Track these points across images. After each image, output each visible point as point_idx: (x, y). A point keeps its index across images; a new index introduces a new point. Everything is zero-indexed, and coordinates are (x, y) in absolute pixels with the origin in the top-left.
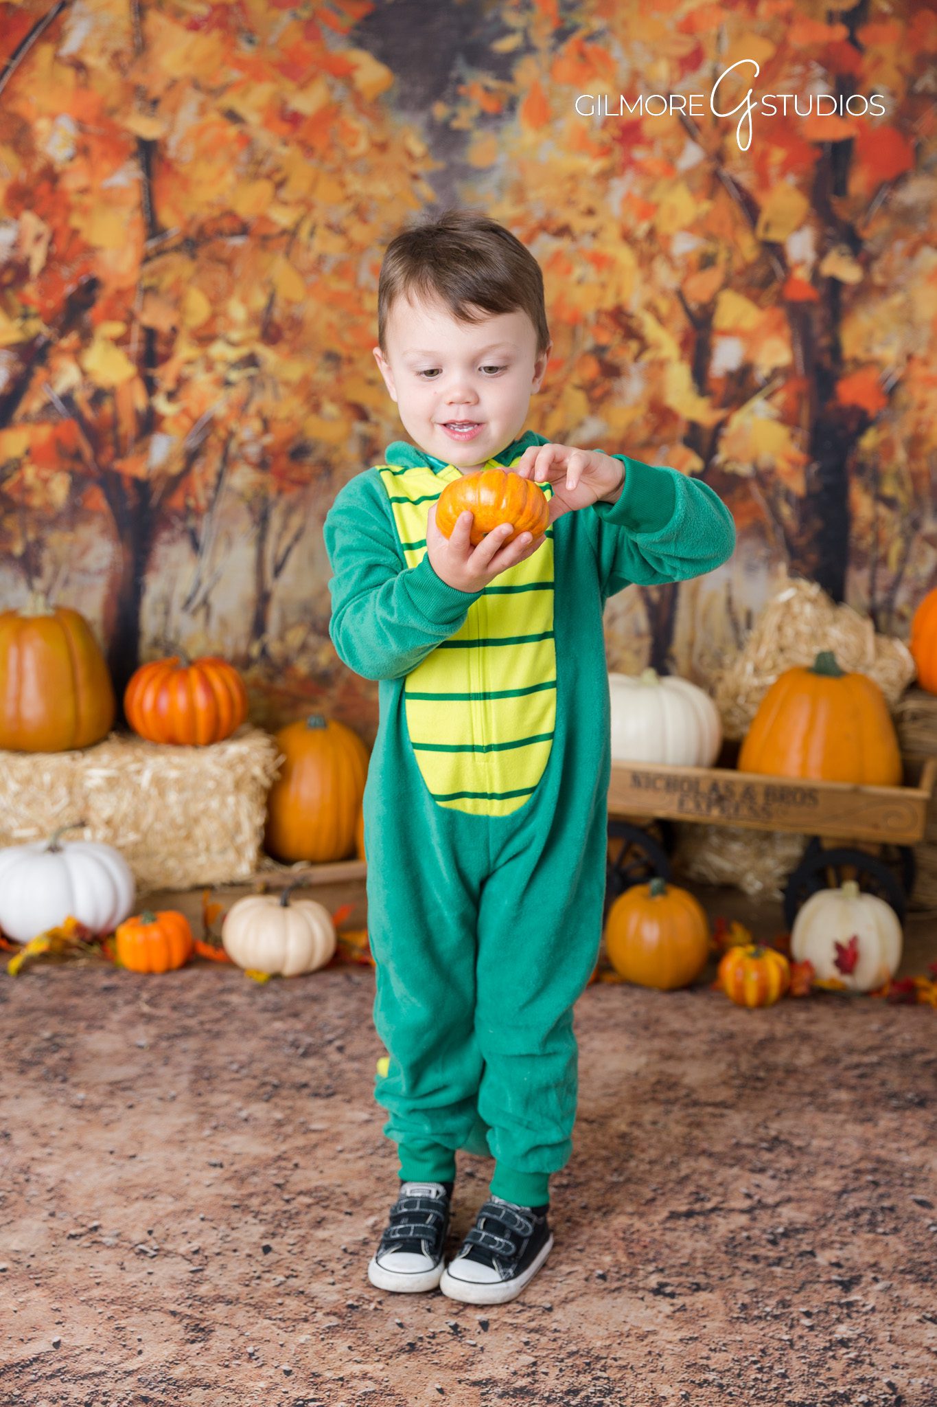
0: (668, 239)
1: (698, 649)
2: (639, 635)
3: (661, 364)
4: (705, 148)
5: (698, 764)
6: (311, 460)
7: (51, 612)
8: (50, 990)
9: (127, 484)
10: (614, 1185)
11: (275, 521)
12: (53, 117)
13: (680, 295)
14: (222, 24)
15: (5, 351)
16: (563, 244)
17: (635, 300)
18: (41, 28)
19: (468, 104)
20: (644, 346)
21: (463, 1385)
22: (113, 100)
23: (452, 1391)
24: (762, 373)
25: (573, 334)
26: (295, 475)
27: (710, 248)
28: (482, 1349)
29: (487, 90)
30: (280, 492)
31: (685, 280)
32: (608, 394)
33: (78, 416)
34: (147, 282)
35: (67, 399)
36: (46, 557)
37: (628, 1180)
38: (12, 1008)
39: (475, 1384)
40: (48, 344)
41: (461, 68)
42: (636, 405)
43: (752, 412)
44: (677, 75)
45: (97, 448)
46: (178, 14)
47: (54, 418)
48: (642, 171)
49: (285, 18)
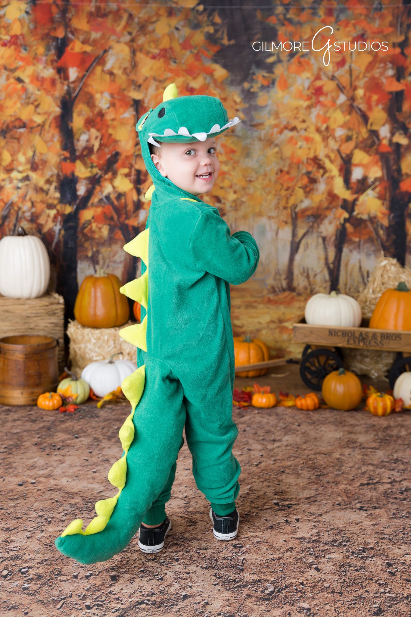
0: (334, 130)
1: (348, 287)
2: (326, 281)
3: (332, 178)
4: (347, 96)
5: (354, 326)
7: (106, 275)
8: (114, 413)
9: (130, 229)
10: (338, 475)
12: (102, 93)
13: (339, 151)
14: (164, 56)
15: (84, 180)
16: (294, 134)
17: (321, 154)
18: (97, 60)
19: (257, 82)
20: (325, 171)
21: (293, 539)
22: (124, 86)
23: (290, 541)
24: (371, 180)
25: (298, 167)
27: (350, 133)
28: (298, 528)
29: (264, 77)
31: (340, 146)
32: (312, 190)
33: (112, 204)
34: (137, 153)
35: (108, 197)
36: (100, 256)
37: (343, 473)
38: (101, 419)
39: (297, 539)
40: (101, 177)
41: (254, 69)
42: (323, 194)
43: (367, 195)
44: (336, 69)
45: (119, 216)
46: (147, 53)
47: (103, 204)
48: (323, 105)
49: (188, 53)
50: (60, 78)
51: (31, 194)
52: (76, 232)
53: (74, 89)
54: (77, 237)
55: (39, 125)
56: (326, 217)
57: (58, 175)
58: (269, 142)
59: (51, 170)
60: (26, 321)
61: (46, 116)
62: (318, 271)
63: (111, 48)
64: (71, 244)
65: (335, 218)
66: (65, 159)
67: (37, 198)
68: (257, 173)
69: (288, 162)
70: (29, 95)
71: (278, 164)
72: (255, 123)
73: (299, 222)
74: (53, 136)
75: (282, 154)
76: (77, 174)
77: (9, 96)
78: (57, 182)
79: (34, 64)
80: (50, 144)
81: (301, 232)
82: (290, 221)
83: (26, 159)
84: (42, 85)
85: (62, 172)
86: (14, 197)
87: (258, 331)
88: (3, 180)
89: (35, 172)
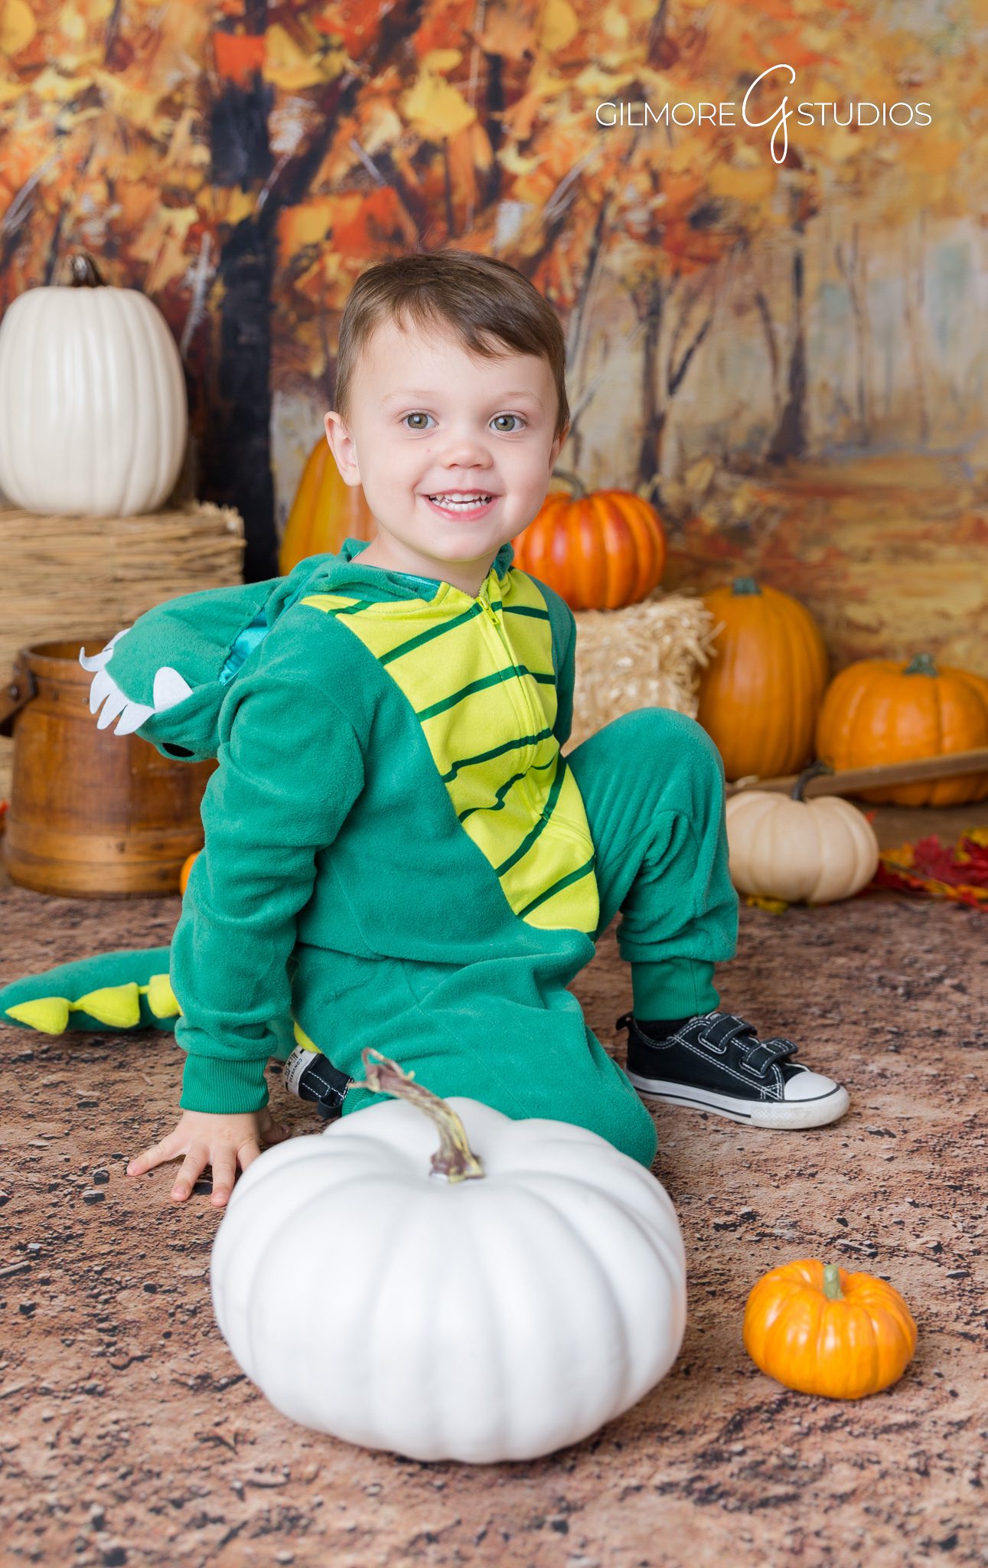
6: (719, 227)
11: (670, 316)
15: (297, 99)
26: (697, 249)
30: (677, 274)
33: (398, 182)
35: (382, 159)
40: (357, 84)
45: (424, 226)
47: (365, 185)
51: (107, 154)
52: (266, 289)
54: (271, 307)
57: (203, 83)
59: (179, 66)
60: (110, 594)
64: (249, 334)
66: (230, 22)
67: (127, 166)
68: (937, 52)
76: (270, 75)
78: (198, 109)
83: (89, 27)
85: (217, 69)
86: (47, 168)
88: (8, 106)
89: (119, 74)
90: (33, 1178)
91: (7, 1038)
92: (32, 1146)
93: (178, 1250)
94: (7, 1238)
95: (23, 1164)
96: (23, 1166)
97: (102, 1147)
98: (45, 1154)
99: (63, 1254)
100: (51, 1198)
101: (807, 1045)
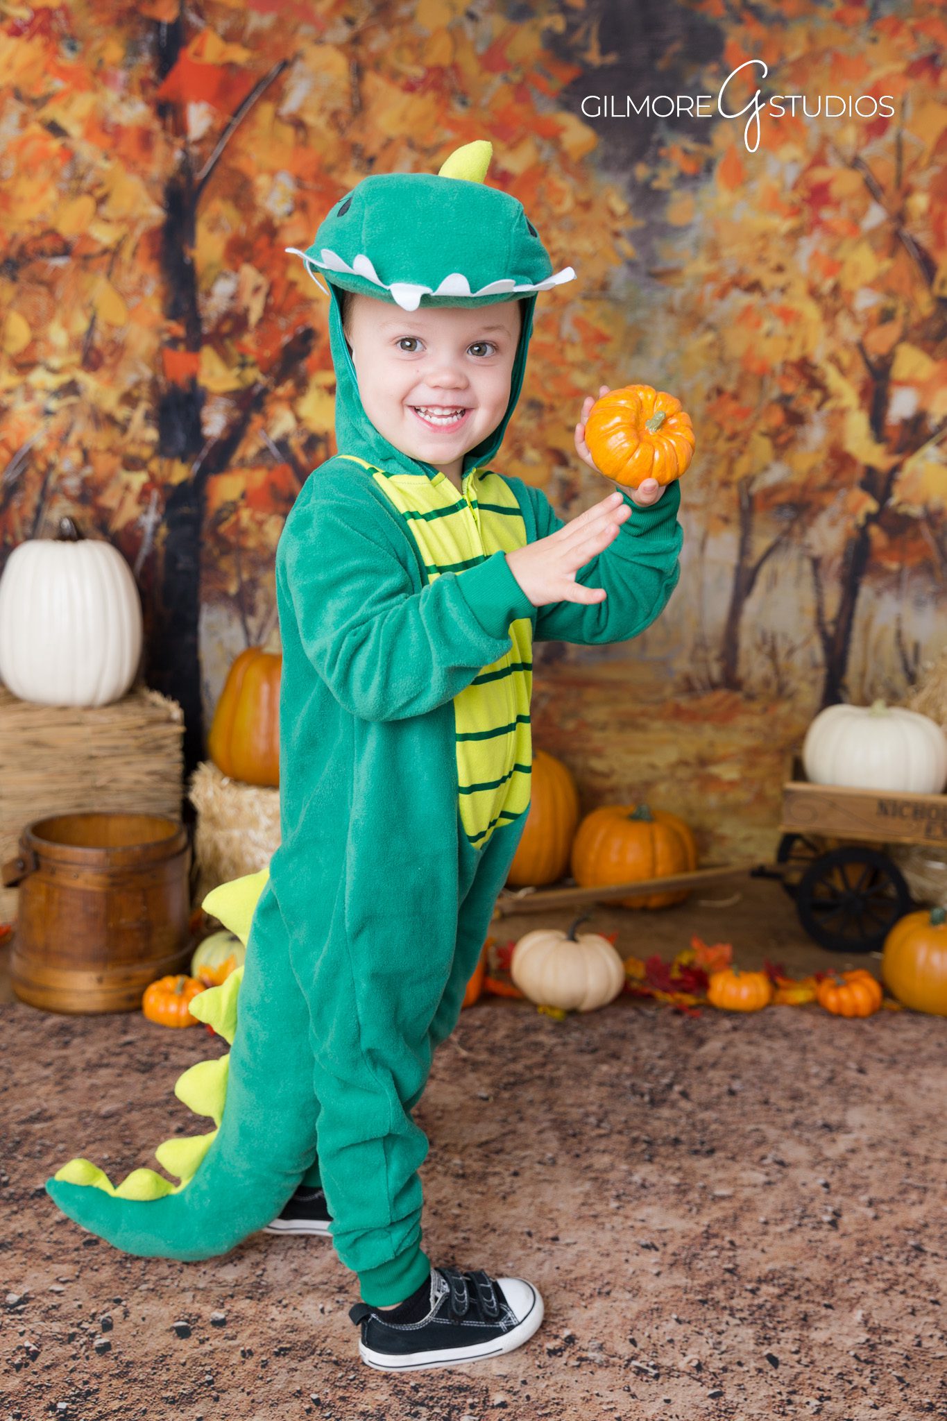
0: (851, 294)
1: (868, 679)
2: (815, 666)
3: (841, 413)
4: (887, 209)
12: (273, 173)
13: (861, 347)
14: (436, 86)
15: (222, 399)
16: (753, 299)
17: (819, 354)
18: (263, 88)
19: (668, 165)
20: (827, 396)
22: (331, 158)
24: (934, 420)
25: (761, 384)
27: (890, 304)
29: (686, 152)
31: (866, 334)
32: (791, 441)
33: (291, 460)
35: (282, 444)
36: (259, 595)
40: (265, 391)
41: (662, 131)
42: (818, 451)
43: (924, 457)
44: (863, 140)
46: (394, 76)
47: (269, 462)
48: (828, 230)
49: (497, 81)
50: (164, 128)
51: (82, 430)
52: (197, 531)
53: (201, 160)
54: (201, 544)
55: (105, 251)
56: (822, 508)
57: (154, 384)
58: (694, 319)
59: (137, 370)
60: (86, 768)
61: (124, 228)
62: (798, 640)
63: (298, 56)
64: (184, 563)
65: (844, 512)
66: (174, 342)
67: (99, 440)
69: (736, 370)
70: (81, 170)
71: (712, 373)
72: (659, 267)
73: (758, 520)
74: (142, 281)
75: (722, 348)
76: (204, 380)
77: (27, 169)
78: (150, 401)
79: (95, 89)
80: (134, 300)
81: (761, 544)
82: (735, 516)
83: (71, 338)
84: (115, 145)
85: (164, 374)
86: (38, 436)
87: (648, 785)
88: (9, 391)
89: (93, 373)
90: (56, 1327)
91: (25, 1171)
92: (52, 1291)
93: (171, 1403)
94: (40, 1398)
95: (47, 1312)
96: (47, 1315)
97: (105, 1290)
98: (62, 1300)
99: (84, 1413)
100: (70, 1350)
101: (591, 1157)
